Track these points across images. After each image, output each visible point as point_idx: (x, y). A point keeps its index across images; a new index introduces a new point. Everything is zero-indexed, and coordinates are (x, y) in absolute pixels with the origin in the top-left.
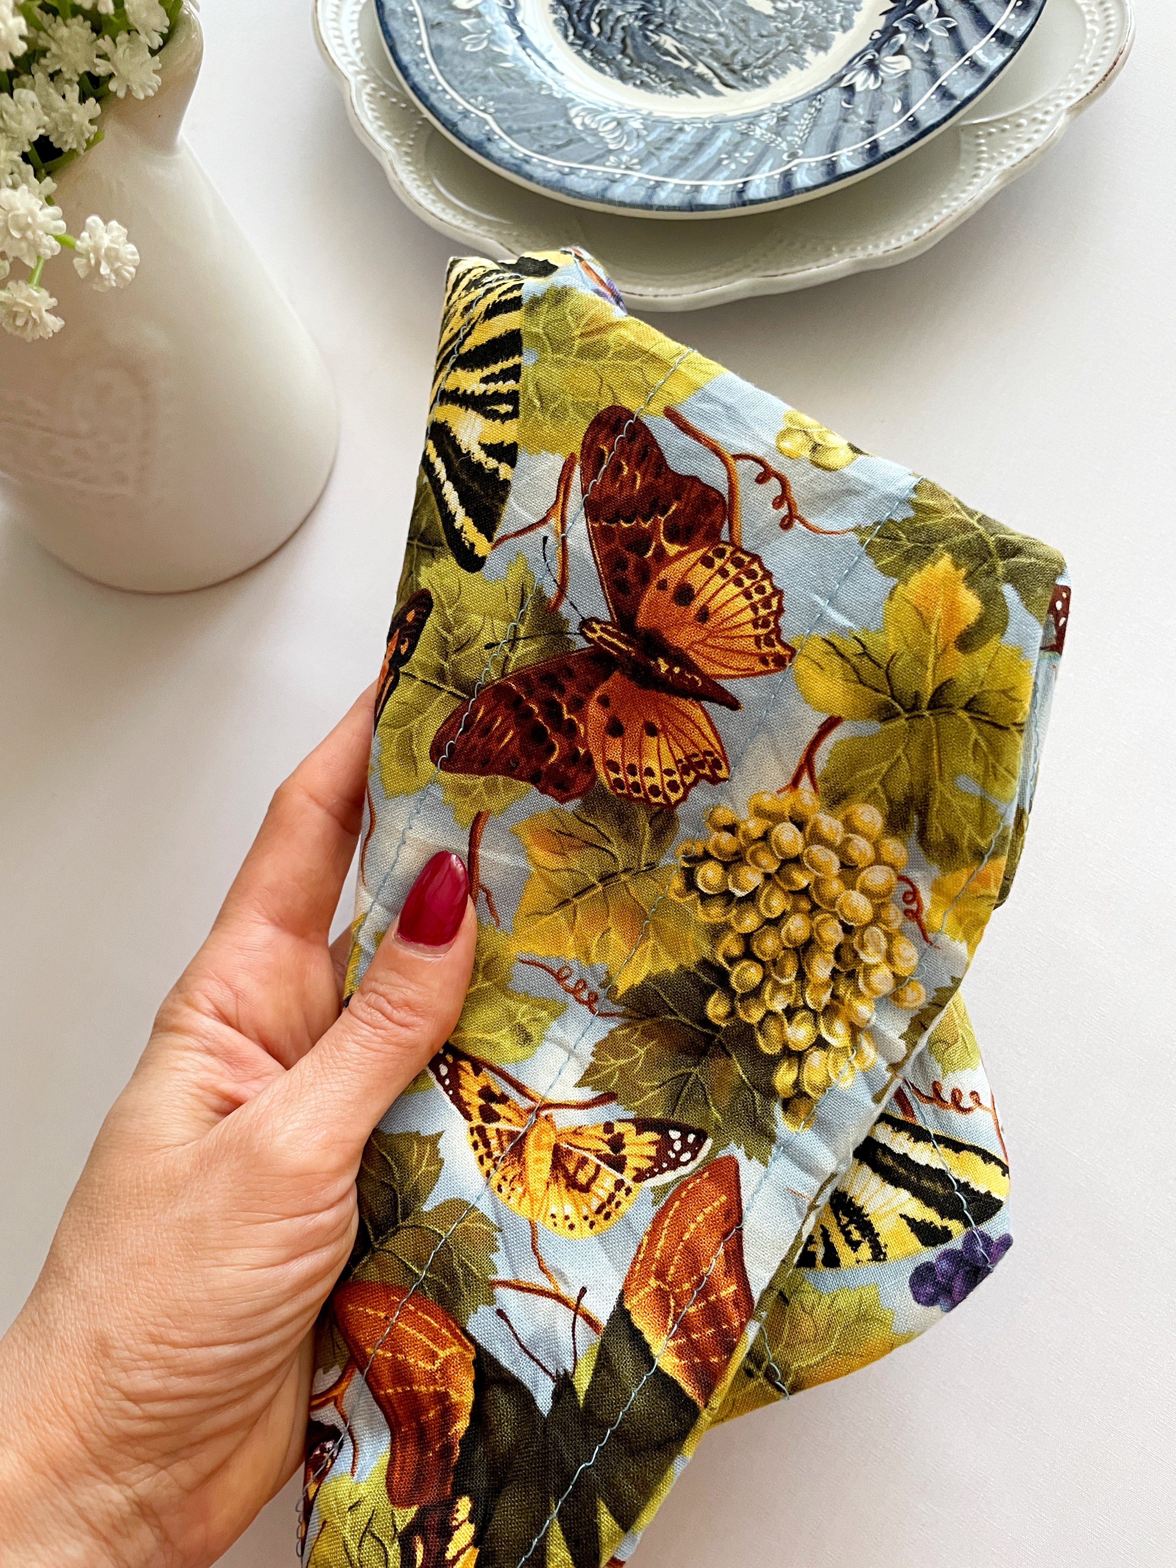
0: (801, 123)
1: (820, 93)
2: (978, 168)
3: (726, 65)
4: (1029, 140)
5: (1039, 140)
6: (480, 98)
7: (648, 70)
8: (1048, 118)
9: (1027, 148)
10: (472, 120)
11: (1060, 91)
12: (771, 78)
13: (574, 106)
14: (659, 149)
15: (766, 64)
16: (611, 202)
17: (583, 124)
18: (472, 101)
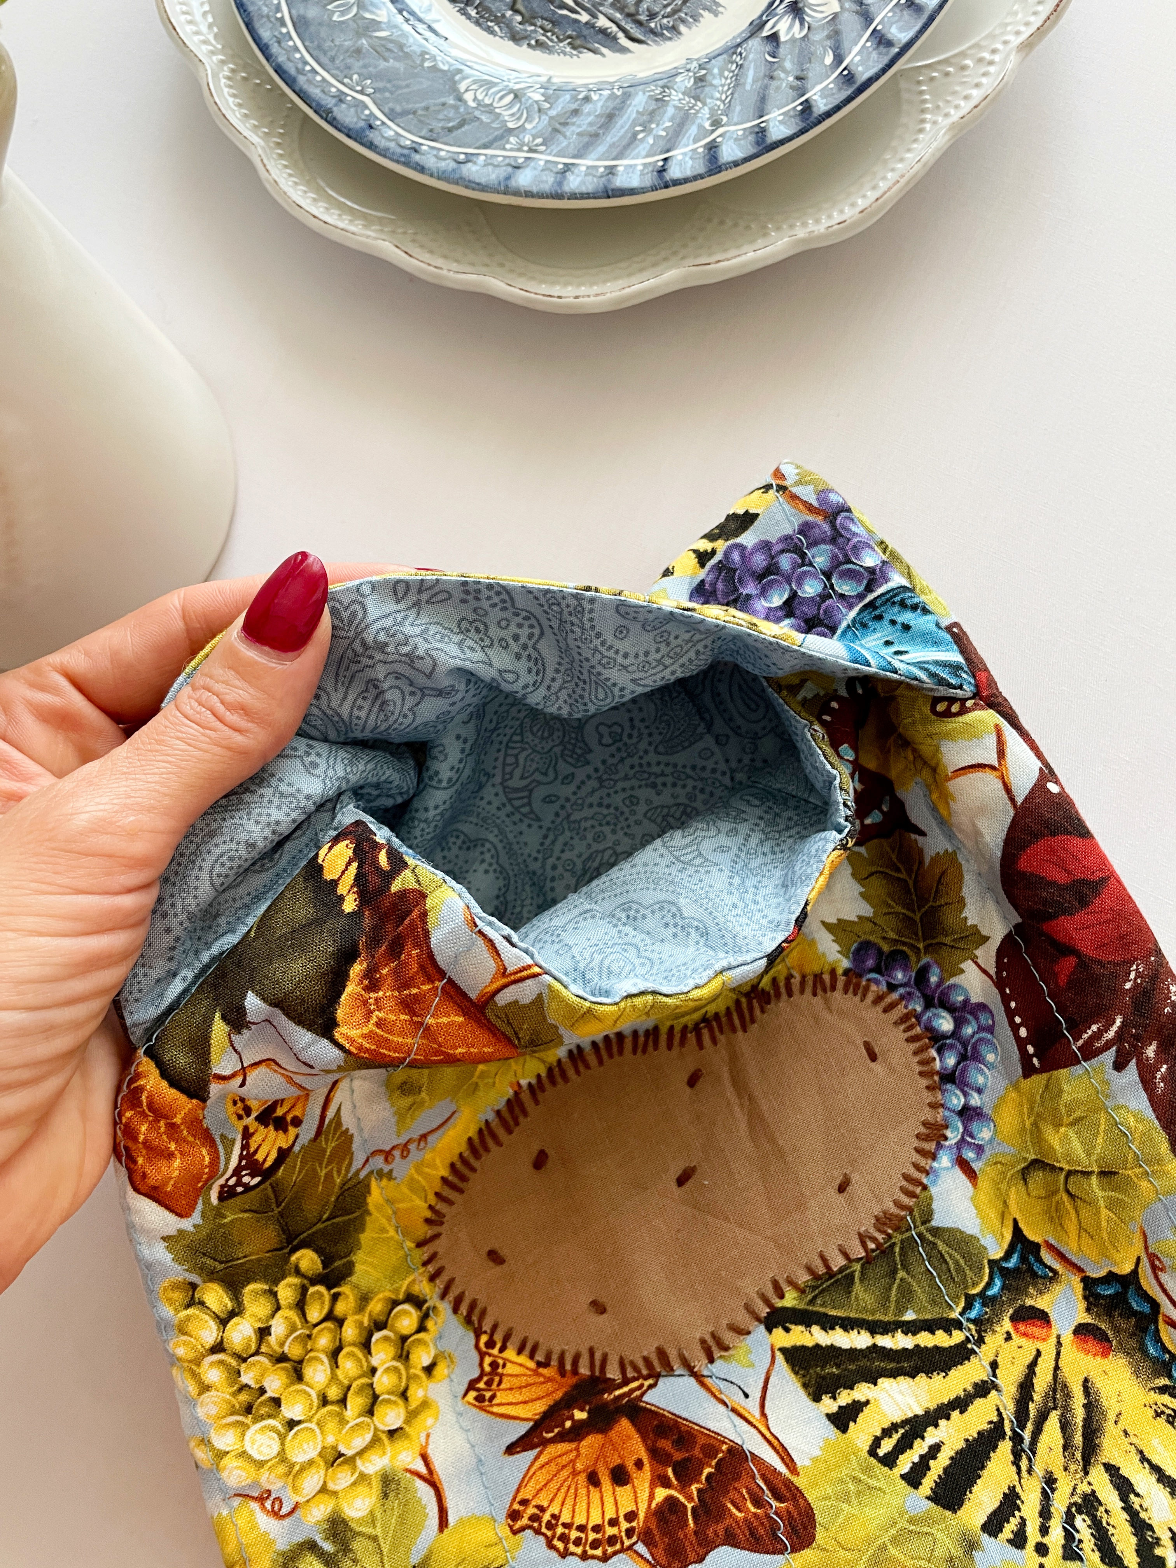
0: (720, 82)
1: (739, 45)
2: (923, 121)
3: (629, 15)
4: (977, 85)
5: (989, 84)
6: (355, 77)
7: (542, 27)
8: (997, 58)
9: (977, 94)
10: (349, 106)
11: (1007, 25)
12: (682, 28)
13: (464, 78)
14: (565, 124)
15: (675, 12)
16: (517, 193)
17: (475, 99)
18: (346, 80)
